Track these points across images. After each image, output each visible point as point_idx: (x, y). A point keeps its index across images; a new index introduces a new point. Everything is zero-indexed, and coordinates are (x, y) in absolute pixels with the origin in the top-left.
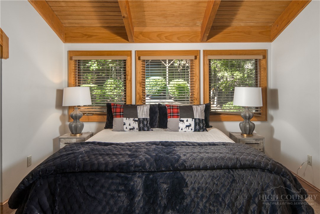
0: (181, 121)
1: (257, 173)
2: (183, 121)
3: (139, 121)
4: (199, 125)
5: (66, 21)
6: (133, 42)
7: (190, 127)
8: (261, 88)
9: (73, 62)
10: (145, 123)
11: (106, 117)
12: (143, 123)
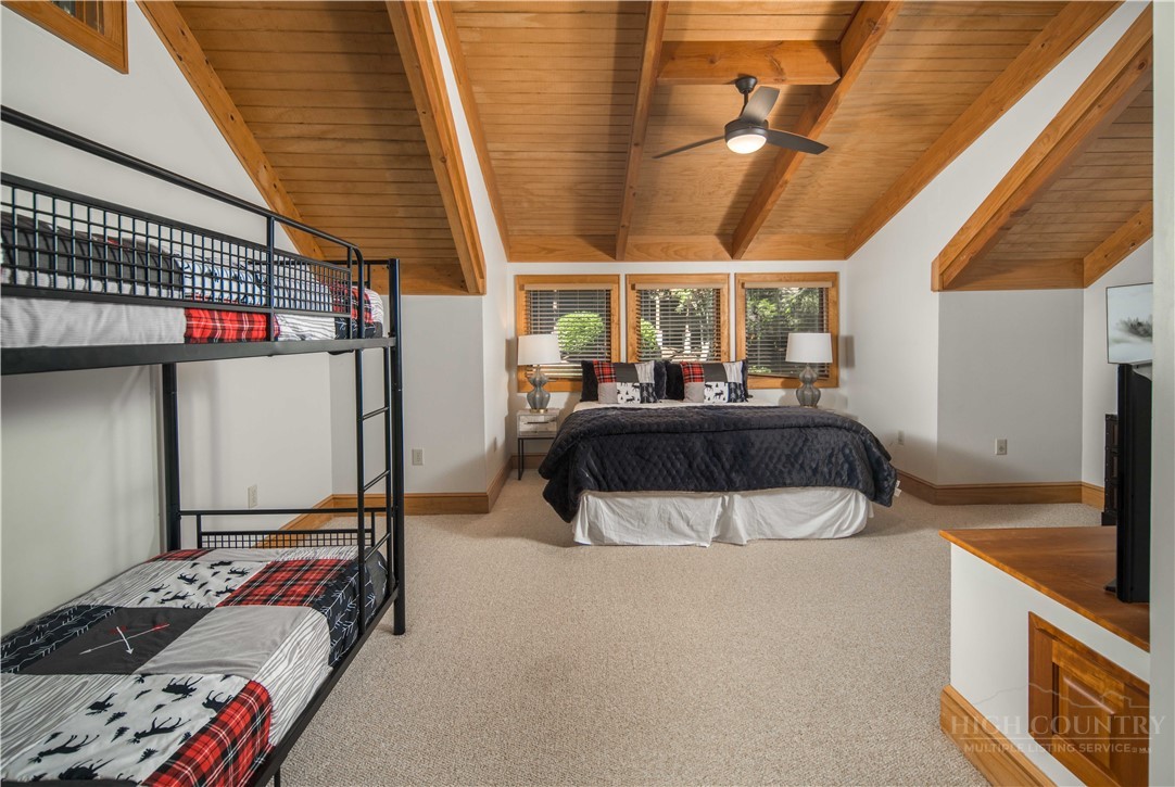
0: (707, 386)
1: (833, 431)
2: (710, 386)
3: (642, 388)
4: (736, 392)
5: (516, 228)
6: (622, 260)
7: (722, 396)
8: (829, 335)
9: (523, 294)
10: (650, 390)
11: (581, 384)
12: (647, 391)
